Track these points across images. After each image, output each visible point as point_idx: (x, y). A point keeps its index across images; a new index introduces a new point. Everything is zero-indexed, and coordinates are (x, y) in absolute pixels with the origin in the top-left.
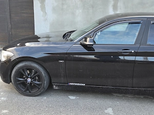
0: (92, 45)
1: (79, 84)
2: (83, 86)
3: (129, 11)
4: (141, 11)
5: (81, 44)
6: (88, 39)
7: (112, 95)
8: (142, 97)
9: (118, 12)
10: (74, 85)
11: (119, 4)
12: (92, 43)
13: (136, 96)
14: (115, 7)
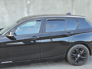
0: (13, 36)
1: (8, 62)
2: (11, 63)
3: (37, 14)
4: (43, 14)
5: (7, 36)
6: (11, 33)
7: (30, 65)
8: (47, 63)
9: (31, 15)
10: (5, 63)
11: (30, 10)
12: (13, 35)
13: (44, 63)
14: (28, 12)
